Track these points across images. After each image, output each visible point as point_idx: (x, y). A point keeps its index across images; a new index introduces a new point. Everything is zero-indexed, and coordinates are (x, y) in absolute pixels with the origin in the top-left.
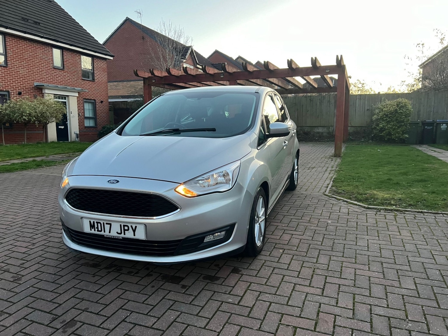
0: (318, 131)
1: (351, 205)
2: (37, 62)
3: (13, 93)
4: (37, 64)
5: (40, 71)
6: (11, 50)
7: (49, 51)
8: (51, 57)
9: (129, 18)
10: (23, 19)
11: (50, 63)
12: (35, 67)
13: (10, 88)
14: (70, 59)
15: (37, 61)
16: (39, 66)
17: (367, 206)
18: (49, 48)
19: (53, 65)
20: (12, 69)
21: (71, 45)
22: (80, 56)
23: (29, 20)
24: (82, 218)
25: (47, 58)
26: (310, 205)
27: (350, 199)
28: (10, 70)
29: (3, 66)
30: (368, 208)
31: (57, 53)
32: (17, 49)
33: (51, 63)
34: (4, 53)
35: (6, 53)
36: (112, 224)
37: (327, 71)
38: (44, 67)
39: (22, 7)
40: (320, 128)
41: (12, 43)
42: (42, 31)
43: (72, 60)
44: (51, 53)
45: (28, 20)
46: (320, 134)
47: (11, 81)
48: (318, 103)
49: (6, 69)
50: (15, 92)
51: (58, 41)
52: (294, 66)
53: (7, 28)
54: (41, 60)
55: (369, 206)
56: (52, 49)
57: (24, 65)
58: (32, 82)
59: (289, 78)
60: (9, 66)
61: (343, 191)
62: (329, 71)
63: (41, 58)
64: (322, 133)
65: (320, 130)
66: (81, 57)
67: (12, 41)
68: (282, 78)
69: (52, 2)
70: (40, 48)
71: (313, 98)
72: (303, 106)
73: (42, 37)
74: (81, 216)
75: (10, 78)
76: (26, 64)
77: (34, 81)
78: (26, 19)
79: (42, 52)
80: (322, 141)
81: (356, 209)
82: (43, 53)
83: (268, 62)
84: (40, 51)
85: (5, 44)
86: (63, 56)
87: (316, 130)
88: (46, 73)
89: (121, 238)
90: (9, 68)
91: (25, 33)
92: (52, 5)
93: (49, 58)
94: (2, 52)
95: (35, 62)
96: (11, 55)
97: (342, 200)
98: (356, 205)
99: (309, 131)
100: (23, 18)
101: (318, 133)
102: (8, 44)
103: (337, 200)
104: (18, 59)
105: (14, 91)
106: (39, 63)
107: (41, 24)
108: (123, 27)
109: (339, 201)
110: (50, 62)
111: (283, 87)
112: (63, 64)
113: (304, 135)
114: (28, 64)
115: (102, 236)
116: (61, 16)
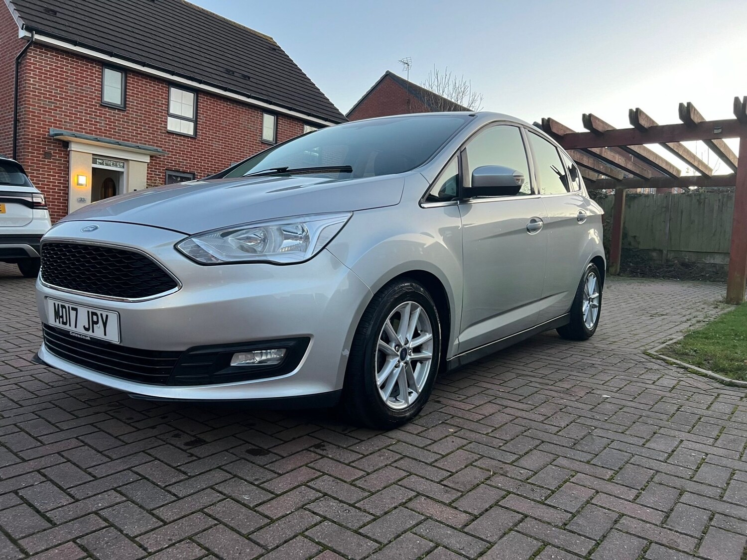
0: (712, 261)
1: (694, 376)
2: (238, 133)
3: (200, 176)
4: (239, 136)
5: (242, 146)
6: (204, 114)
7: (258, 118)
8: (259, 126)
9: (390, 73)
10: (228, 72)
11: (257, 135)
12: (235, 140)
13: (195, 169)
14: (287, 131)
15: (239, 131)
16: (241, 139)
17: (728, 380)
18: (257, 113)
19: (261, 139)
20: (202, 141)
21: (290, 109)
22: (303, 126)
23: (235, 73)
24: (46, 297)
25: (254, 127)
26: (595, 366)
27: (699, 365)
28: (199, 143)
29: (191, 137)
30: (731, 385)
31: (269, 121)
32: (212, 114)
33: (259, 136)
34: (194, 119)
35: (197, 118)
36: (80, 309)
37: (716, 131)
38: (247, 141)
39: (230, 56)
40: (717, 256)
41: (207, 104)
42: (251, 88)
43: (289, 131)
44: (260, 121)
45: (233, 72)
46: (718, 268)
47: (198, 159)
48: (716, 208)
49: (194, 141)
50: (202, 175)
51: (271, 103)
52: (643, 122)
53: (200, 82)
54: (244, 130)
55: (733, 381)
56: (262, 114)
57: (220, 137)
58: (228, 162)
59: (635, 148)
60: (199, 138)
61: (695, 351)
62: (720, 131)
63: (245, 127)
64: (722, 267)
65: (718, 260)
66: (303, 128)
67: (207, 102)
68: (619, 146)
69: (277, 51)
70: (246, 112)
71: (705, 198)
72: (682, 212)
73: (249, 97)
74: (44, 293)
75: (199, 154)
76: (223, 135)
77: (232, 160)
78: (231, 71)
79: (248, 118)
80: (719, 281)
81: (701, 383)
82: (248, 121)
83: (590, 115)
84: (245, 116)
85: (197, 105)
86: (277, 126)
87: (710, 260)
88: (250, 149)
89: (89, 339)
90: (198, 140)
91: (225, 91)
92: (277, 54)
93: (256, 128)
94: (192, 117)
95: (236, 133)
96: (203, 122)
97: (677, 364)
98: (706, 376)
99: (693, 260)
100: (227, 70)
101: (714, 265)
102: (201, 105)
103: (664, 364)
104: (212, 127)
105: (201, 173)
106: (242, 134)
107: (251, 79)
108: (380, 87)
109: (670, 367)
110: (258, 133)
111: (638, 172)
112: (276, 138)
113: (681, 267)
114: (225, 135)
115: (66, 333)
116: (286, 69)
